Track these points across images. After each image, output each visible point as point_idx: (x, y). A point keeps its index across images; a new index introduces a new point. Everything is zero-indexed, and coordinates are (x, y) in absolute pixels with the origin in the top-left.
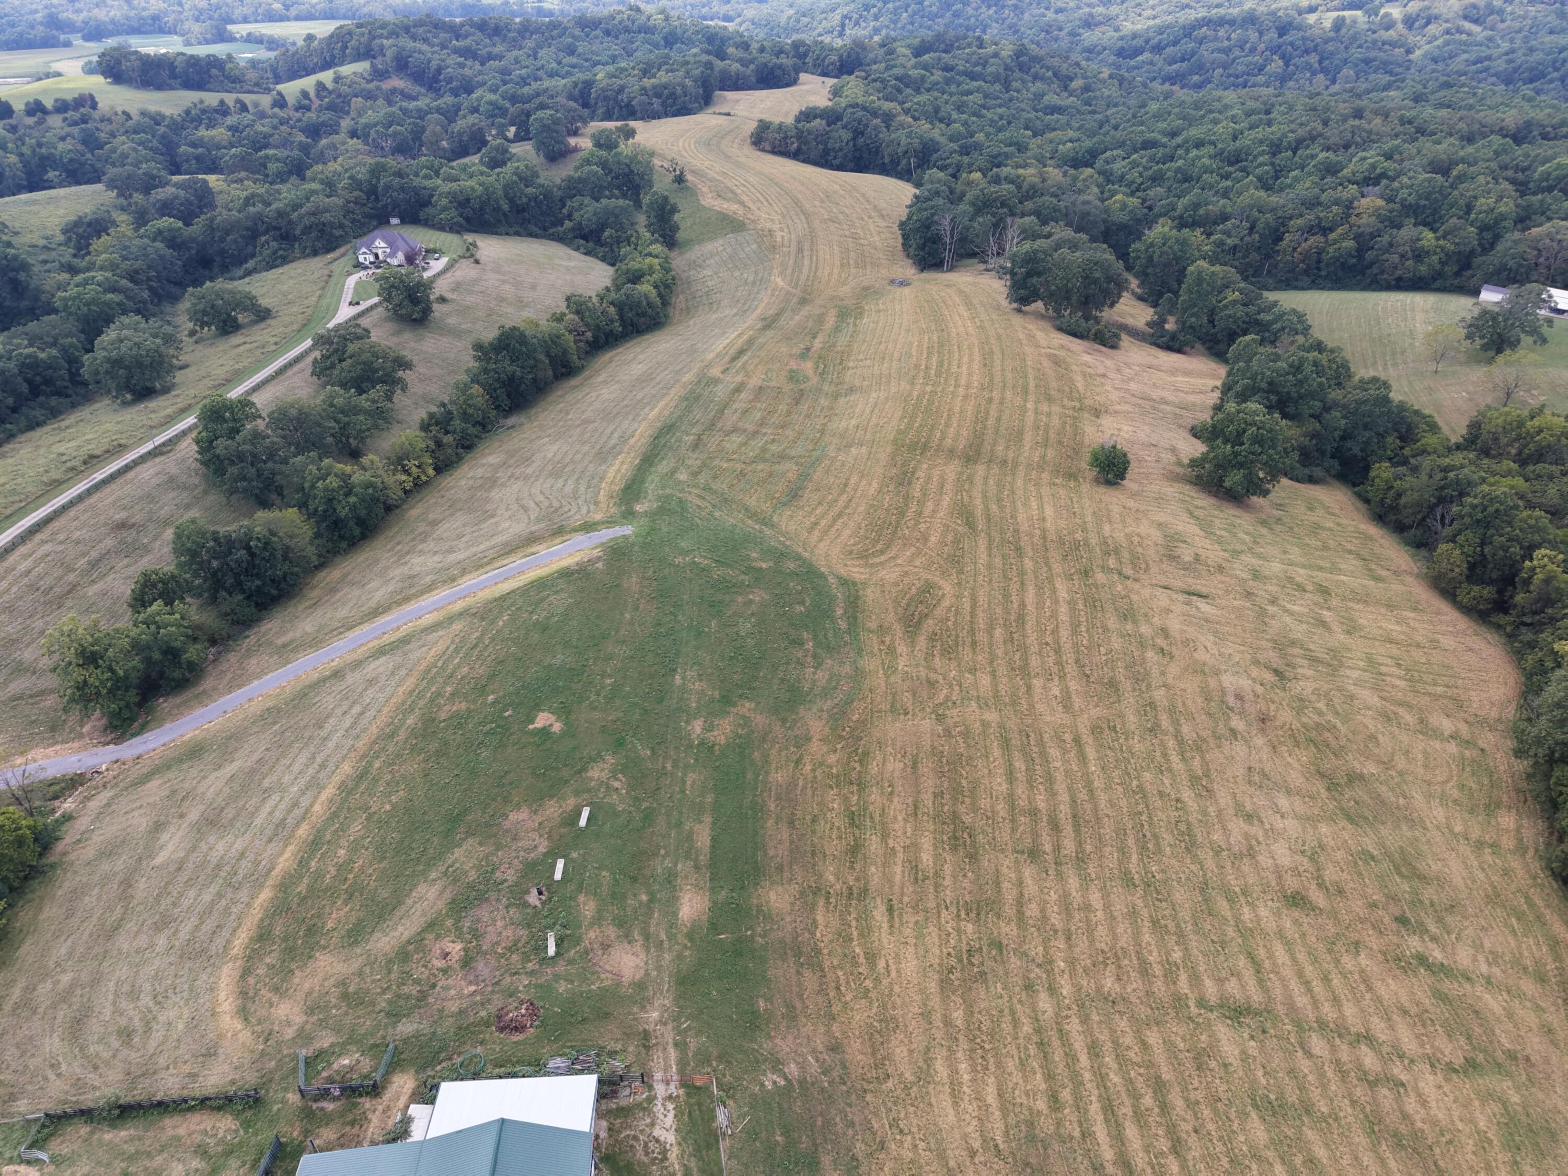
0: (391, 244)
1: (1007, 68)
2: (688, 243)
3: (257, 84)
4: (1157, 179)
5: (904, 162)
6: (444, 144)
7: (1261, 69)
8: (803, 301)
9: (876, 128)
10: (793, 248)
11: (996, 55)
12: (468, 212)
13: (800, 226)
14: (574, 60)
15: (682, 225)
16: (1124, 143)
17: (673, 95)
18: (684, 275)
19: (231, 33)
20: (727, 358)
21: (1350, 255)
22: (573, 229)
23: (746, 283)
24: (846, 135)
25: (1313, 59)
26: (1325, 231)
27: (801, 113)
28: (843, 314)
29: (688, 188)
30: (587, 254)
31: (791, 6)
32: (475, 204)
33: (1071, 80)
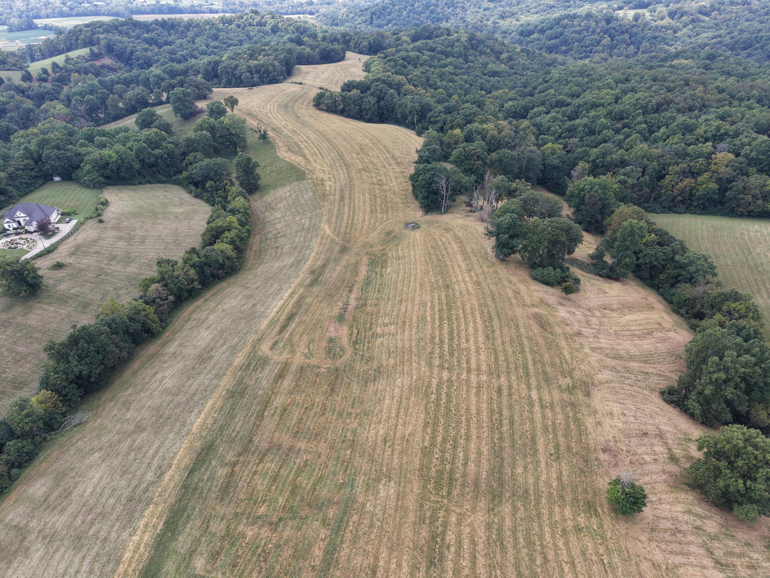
0: (29, 214)
1: (465, 48)
2: (267, 188)
3: (14, 65)
4: (572, 131)
5: (410, 118)
6: (121, 105)
7: (599, 42)
8: (344, 250)
9: (391, 95)
10: (337, 196)
11: (458, 40)
12: (107, 172)
13: (342, 175)
14: (216, 43)
15: (262, 174)
16: (544, 101)
17: (267, 71)
18: (261, 216)
19: (36, 25)
20: (277, 328)
21: (714, 193)
22: (186, 178)
23: (303, 229)
24: (373, 100)
25: (626, 36)
26: (694, 174)
27: (345, 84)
28: (373, 263)
29: (269, 142)
30: (196, 196)
31: (345, 6)
32: (113, 166)
33: (501, 53)
